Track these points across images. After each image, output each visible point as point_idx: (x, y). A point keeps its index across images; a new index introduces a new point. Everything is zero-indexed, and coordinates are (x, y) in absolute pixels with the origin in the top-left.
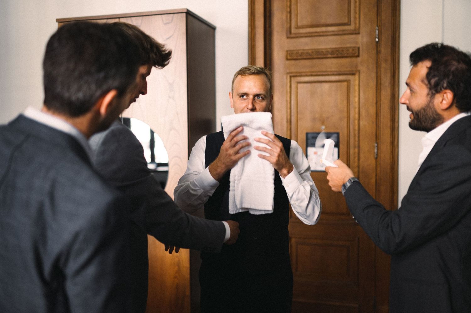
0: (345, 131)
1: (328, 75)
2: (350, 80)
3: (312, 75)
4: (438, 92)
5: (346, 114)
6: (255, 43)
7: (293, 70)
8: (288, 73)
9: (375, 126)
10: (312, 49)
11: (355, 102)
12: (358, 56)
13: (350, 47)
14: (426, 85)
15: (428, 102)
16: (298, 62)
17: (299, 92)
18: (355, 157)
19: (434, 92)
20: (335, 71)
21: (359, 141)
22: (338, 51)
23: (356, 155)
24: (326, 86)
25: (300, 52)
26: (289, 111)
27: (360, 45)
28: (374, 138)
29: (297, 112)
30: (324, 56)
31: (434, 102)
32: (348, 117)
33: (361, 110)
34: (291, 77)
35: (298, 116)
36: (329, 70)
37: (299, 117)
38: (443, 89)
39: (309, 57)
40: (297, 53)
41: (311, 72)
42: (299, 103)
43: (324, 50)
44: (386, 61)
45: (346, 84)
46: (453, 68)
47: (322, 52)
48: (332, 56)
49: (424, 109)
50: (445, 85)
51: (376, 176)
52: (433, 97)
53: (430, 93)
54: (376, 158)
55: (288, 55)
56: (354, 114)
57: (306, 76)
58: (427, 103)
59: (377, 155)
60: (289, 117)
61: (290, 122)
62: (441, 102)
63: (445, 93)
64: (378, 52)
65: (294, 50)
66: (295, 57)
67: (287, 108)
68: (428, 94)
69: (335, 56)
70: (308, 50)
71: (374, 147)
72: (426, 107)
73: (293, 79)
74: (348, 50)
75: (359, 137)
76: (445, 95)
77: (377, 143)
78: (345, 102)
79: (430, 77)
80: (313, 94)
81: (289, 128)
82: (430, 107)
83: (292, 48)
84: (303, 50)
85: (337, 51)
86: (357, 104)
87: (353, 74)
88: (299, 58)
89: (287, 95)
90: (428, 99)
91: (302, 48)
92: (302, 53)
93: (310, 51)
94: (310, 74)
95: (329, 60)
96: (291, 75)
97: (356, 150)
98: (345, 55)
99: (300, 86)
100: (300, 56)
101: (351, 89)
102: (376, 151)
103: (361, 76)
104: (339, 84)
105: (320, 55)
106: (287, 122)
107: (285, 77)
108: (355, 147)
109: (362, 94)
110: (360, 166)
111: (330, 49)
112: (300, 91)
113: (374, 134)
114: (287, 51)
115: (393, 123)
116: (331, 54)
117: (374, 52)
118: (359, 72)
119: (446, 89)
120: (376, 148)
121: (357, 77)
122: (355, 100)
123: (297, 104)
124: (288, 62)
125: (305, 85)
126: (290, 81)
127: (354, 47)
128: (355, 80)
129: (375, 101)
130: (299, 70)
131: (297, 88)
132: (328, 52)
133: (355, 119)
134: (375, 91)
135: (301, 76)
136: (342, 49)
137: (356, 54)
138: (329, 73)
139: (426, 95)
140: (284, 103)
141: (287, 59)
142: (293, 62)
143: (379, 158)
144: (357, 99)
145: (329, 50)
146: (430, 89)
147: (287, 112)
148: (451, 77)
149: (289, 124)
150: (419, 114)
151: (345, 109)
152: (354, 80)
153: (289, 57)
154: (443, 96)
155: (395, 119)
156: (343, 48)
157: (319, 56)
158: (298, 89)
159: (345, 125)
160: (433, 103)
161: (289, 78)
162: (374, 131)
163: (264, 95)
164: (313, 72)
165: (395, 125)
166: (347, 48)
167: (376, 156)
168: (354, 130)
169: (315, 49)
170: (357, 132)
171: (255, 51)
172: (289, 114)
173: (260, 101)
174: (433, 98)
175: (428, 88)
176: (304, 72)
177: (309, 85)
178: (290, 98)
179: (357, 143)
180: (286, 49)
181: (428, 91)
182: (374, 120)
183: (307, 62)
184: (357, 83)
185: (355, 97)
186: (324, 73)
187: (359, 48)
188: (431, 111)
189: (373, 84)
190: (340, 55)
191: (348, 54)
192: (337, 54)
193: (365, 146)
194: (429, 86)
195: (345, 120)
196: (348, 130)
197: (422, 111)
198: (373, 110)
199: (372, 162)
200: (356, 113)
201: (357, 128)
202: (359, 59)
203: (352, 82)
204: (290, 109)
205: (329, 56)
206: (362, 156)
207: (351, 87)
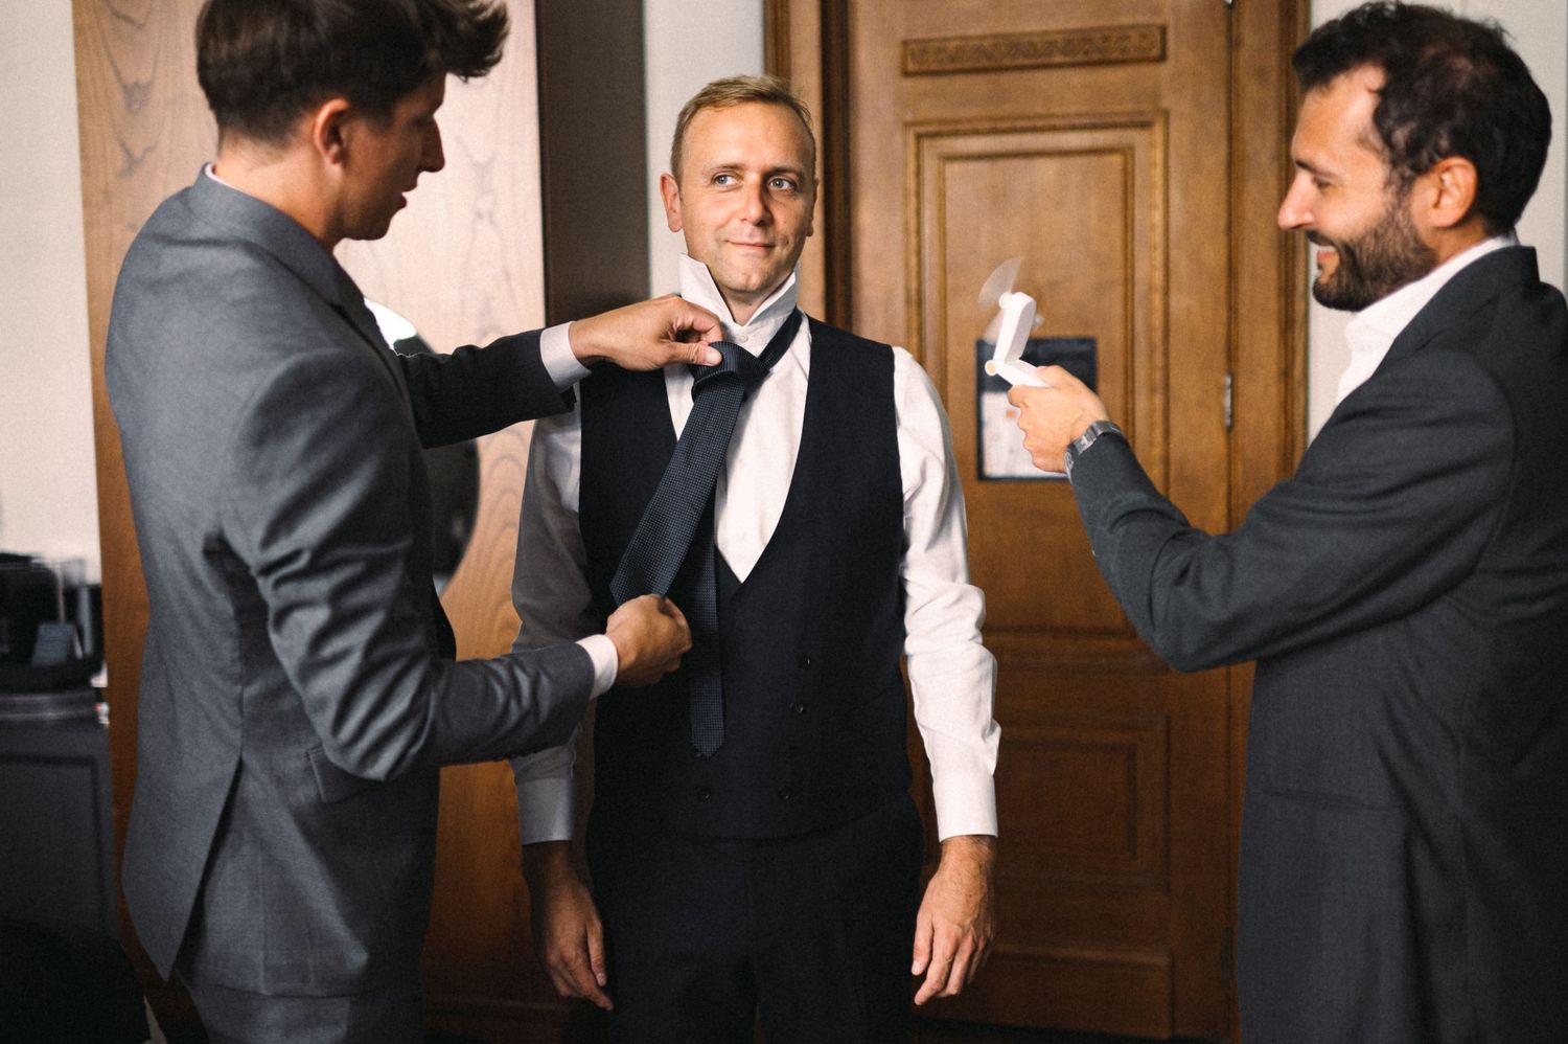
0: (1117, 333)
1: (1054, 129)
2: (1132, 148)
3: (994, 132)
4: (1420, 170)
5: (1117, 273)
6: (788, 13)
7: (929, 110)
8: (907, 125)
9: (1223, 313)
10: (996, 36)
11: (1153, 227)
12: (1162, 57)
13: (1133, 27)
14: (1378, 152)
15: (1390, 209)
16: (942, 82)
17: (949, 193)
18: (1152, 427)
19: (1408, 173)
20: (1079, 115)
21: (1166, 368)
22: (1088, 40)
23: (1158, 417)
24: (1047, 169)
25: (952, 45)
26: (913, 260)
27: (1168, 18)
28: (1221, 357)
29: (944, 268)
30: (1040, 61)
31: (1410, 205)
32: (1129, 281)
33: (1173, 253)
34: (919, 137)
35: (945, 279)
36: (1056, 110)
37: (950, 281)
38: (1438, 159)
39: (984, 63)
40: (940, 50)
41: (991, 119)
42: (951, 236)
43: (1036, 39)
44: (1261, 74)
45: (1117, 159)
46: (1462, 82)
47: (1031, 44)
48: (1068, 59)
49: (1376, 235)
50: (1444, 143)
51: (1229, 493)
52: (1406, 189)
53: (1396, 175)
54: (1230, 429)
55: (909, 58)
56: (1148, 269)
57: (976, 132)
58: (1387, 210)
59: (1232, 416)
60: (914, 285)
61: (917, 301)
62: (1437, 205)
63: (1448, 169)
64: (1233, 43)
65: (929, 41)
66: (934, 67)
67: (907, 250)
68: (1388, 183)
69: (1079, 58)
70: (983, 37)
71: (1221, 390)
72: (1381, 226)
73: (926, 143)
74: (1126, 38)
75: (1166, 354)
76: (1447, 177)
77: (1233, 375)
78: (1117, 227)
79: (1389, 123)
80: (999, 198)
81: (914, 325)
82: (1397, 227)
83: (919, 35)
84: (964, 38)
85: (1083, 39)
86: (1159, 230)
87: (1145, 125)
88: (949, 66)
89: (906, 205)
90: (1390, 197)
91: (959, 32)
92: (959, 49)
93: (987, 43)
94: (987, 125)
95: (1056, 76)
96: (921, 129)
97: (1158, 400)
98: (1115, 56)
99: (953, 169)
100: (953, 60)
101: (1138, 182)
102: (1227, 401)
103: (1174, 134)
104: (1093, 160)
105: (1025, 56)
106: (908, 301)
107: (898, 139)
108: (1152, 391)
109: (1176, 198)
110: (1172, 461)
111: (1059, 32)
112: (954, 189)
113: (1221, 343)
114: (905, 43)
115: (1287, 304)
116: (1064, 53)
117: (1221, 41)
118: (1166, 114)
119: (1446, 155)
120: (1229, 392)
121: (1158, 133)
122: (1149, 218)
123: (943, 234)
124: (908, 83)
125: (973, 166)
126: (918, 155)
127: (1148, 26)
128: (1152, 145)
129: (1222, 223)
130: (947, 114)
131: (941, 177)
132: (1053, 43)
133: (1151, 288)
134: (1224, 187)
135: (956, 134)
136: (1106, 34)
137: (1155, 52)
138: (1057, 122)
139: (1381, 186)
140: (898, 234)
141: (906, 74)
142: (925, 84)
143: (1239, 427)
144: (1158, 217)
145: (1055, 37)
146: (1394, 164)
147: (907, 266)
148: (1460, 113)
149: (914, 307)
150: (1357, 251)
151: (1118, 255)
152: (1148, 147)
153: (911, 67)
154: (1442, 181)
155: (1294, 285)
156: (1110, 29)
157: (1021, 61)
158: (947, 181)
159: (1117, 310)
160: (1407, 209)
161: (912, 141)
162: (1221, 330)
163: (800, 175)
164: (1002, 119)
165: (1293, 311)
166: (1121, 28)
167: (1228, 422)
168: (1150, 327)
169: (1004, 36)
170: (1158, 335)
171: (789, 45)
172: (914, 274)
173: (784, 196)
174: (1405, 195)
175: (1384, 161)
176: (968, 121)
177: (984, 166)
178: (918, 212)
179: (1158, 376)
180: (901, 35)
181: (1388, 171)
182: (1222, 292)
183: (979, 84)
184: (1159, 155)
185: (1152, 206)
186: (1040, 123)
187: (1163, 30)
188: (1398, 239)
189: (1215, 159)
190: (1095, 56)
191: (1124, 51)
192: (1086, 53)
193: (1188, 384)
194: (1387, 152)
195: (1118, 292)
196: (1126, 328)
197: (1370, 240)
198: (1215, 257)
199: (1213, 441)
200: (1153, 267)
201: (1158, 320)
202: (1165, 70)
203: (1139, 154)
204: (919, 253)
205: (1058, 59)
206: (1176, 420)
207: (1137, 171)
